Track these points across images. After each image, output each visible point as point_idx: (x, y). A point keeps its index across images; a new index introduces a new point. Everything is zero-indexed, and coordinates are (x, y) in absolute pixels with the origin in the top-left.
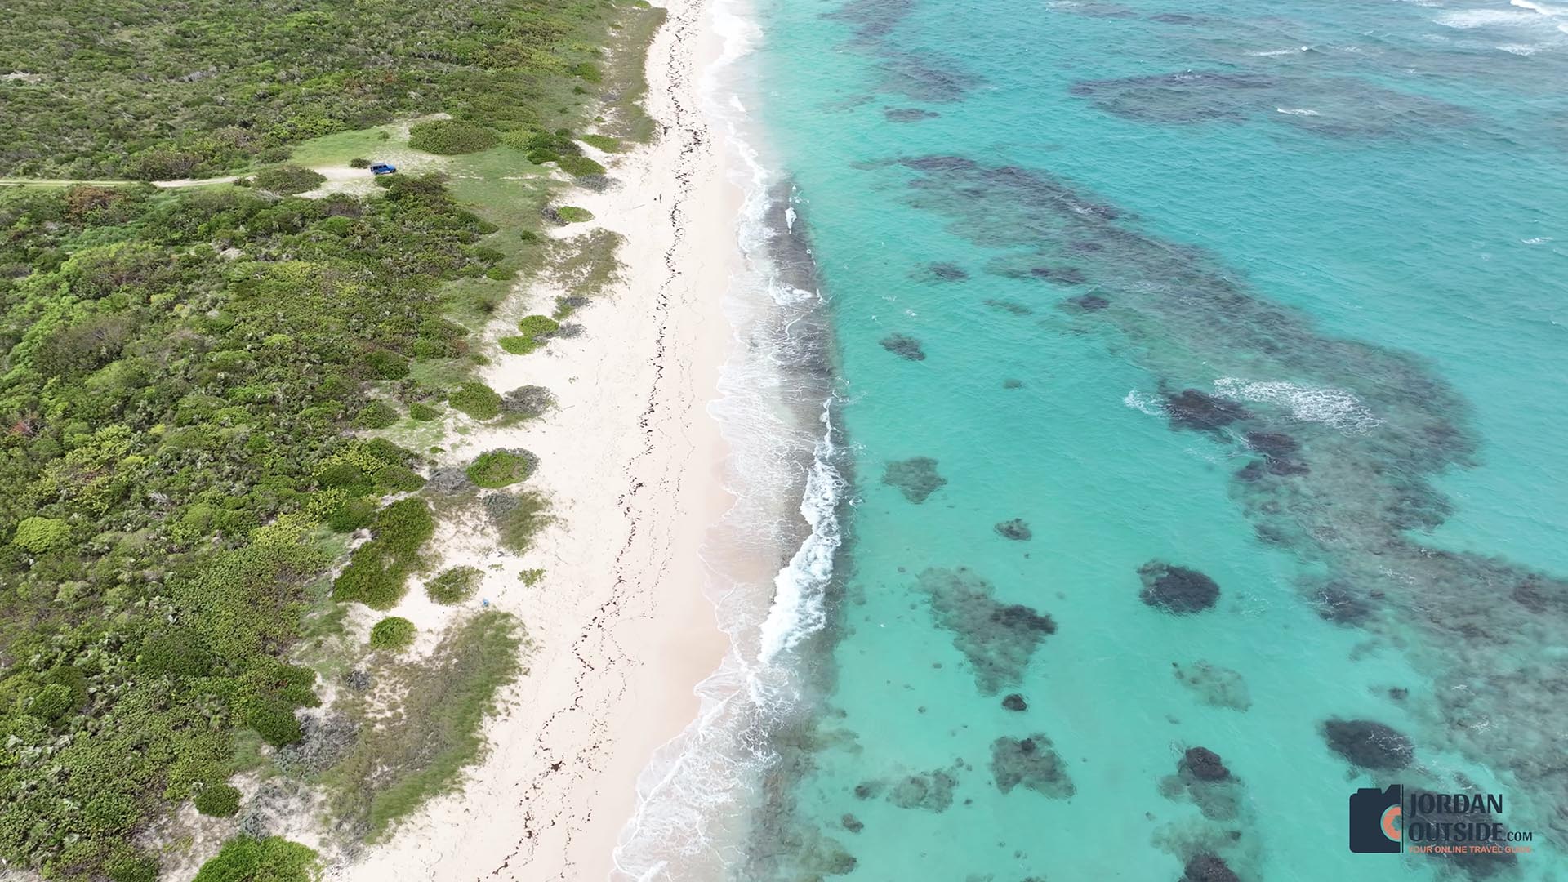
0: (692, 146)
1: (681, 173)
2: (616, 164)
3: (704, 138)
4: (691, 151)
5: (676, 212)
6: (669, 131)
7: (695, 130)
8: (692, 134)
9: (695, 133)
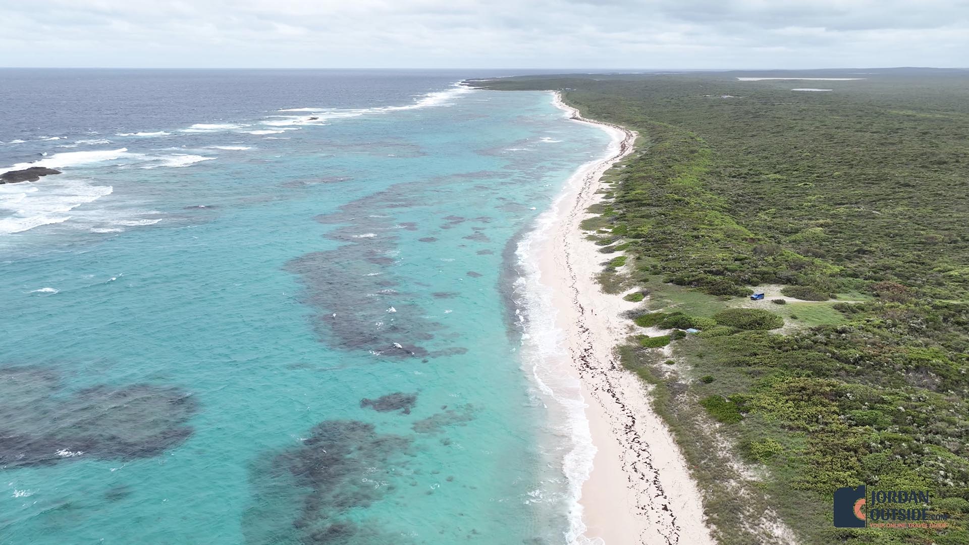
0: (586, 355)
1: (587, 332)
2: (632, 329)
3: (579, 363)
4: (586, 350)
5: (581, 311)
6: (610, 366)
7: (588, 369)
8: (591, 365)
9: (588, 366)
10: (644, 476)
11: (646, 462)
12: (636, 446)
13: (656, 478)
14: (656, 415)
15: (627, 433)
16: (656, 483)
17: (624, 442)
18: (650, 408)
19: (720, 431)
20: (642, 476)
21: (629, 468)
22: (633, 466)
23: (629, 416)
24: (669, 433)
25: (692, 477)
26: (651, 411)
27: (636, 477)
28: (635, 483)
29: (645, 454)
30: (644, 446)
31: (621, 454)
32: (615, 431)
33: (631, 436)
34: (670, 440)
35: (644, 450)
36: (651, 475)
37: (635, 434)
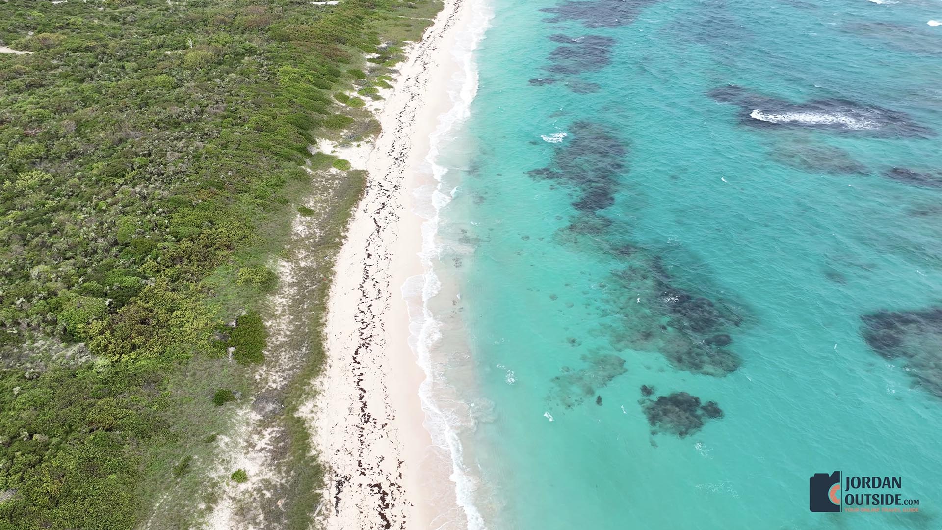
10: (374, 285)
11: (366, 298)
12: (367, 318)
13: (364, 281)
14: (327, 353)
15: (371, 336)
16: (366, 277)
17: (378, 325)
18: (328, 367)
19: (273, 316)
20: (376, 284)
21: (384, 295)
22: (380, 296)
23: (359, 363)
24: (326, 323)
25: (334, 274)
26: (329, 361)
27: (382, 286)
28: (385, 280)
29: (364, 307)
30: (361, 316)
31: (386, 312)
32: (383, 342)
33: (367, 333)
34: (330, 316)
35: (362, 312)
36: (368, 285)
37: (362, 333)
